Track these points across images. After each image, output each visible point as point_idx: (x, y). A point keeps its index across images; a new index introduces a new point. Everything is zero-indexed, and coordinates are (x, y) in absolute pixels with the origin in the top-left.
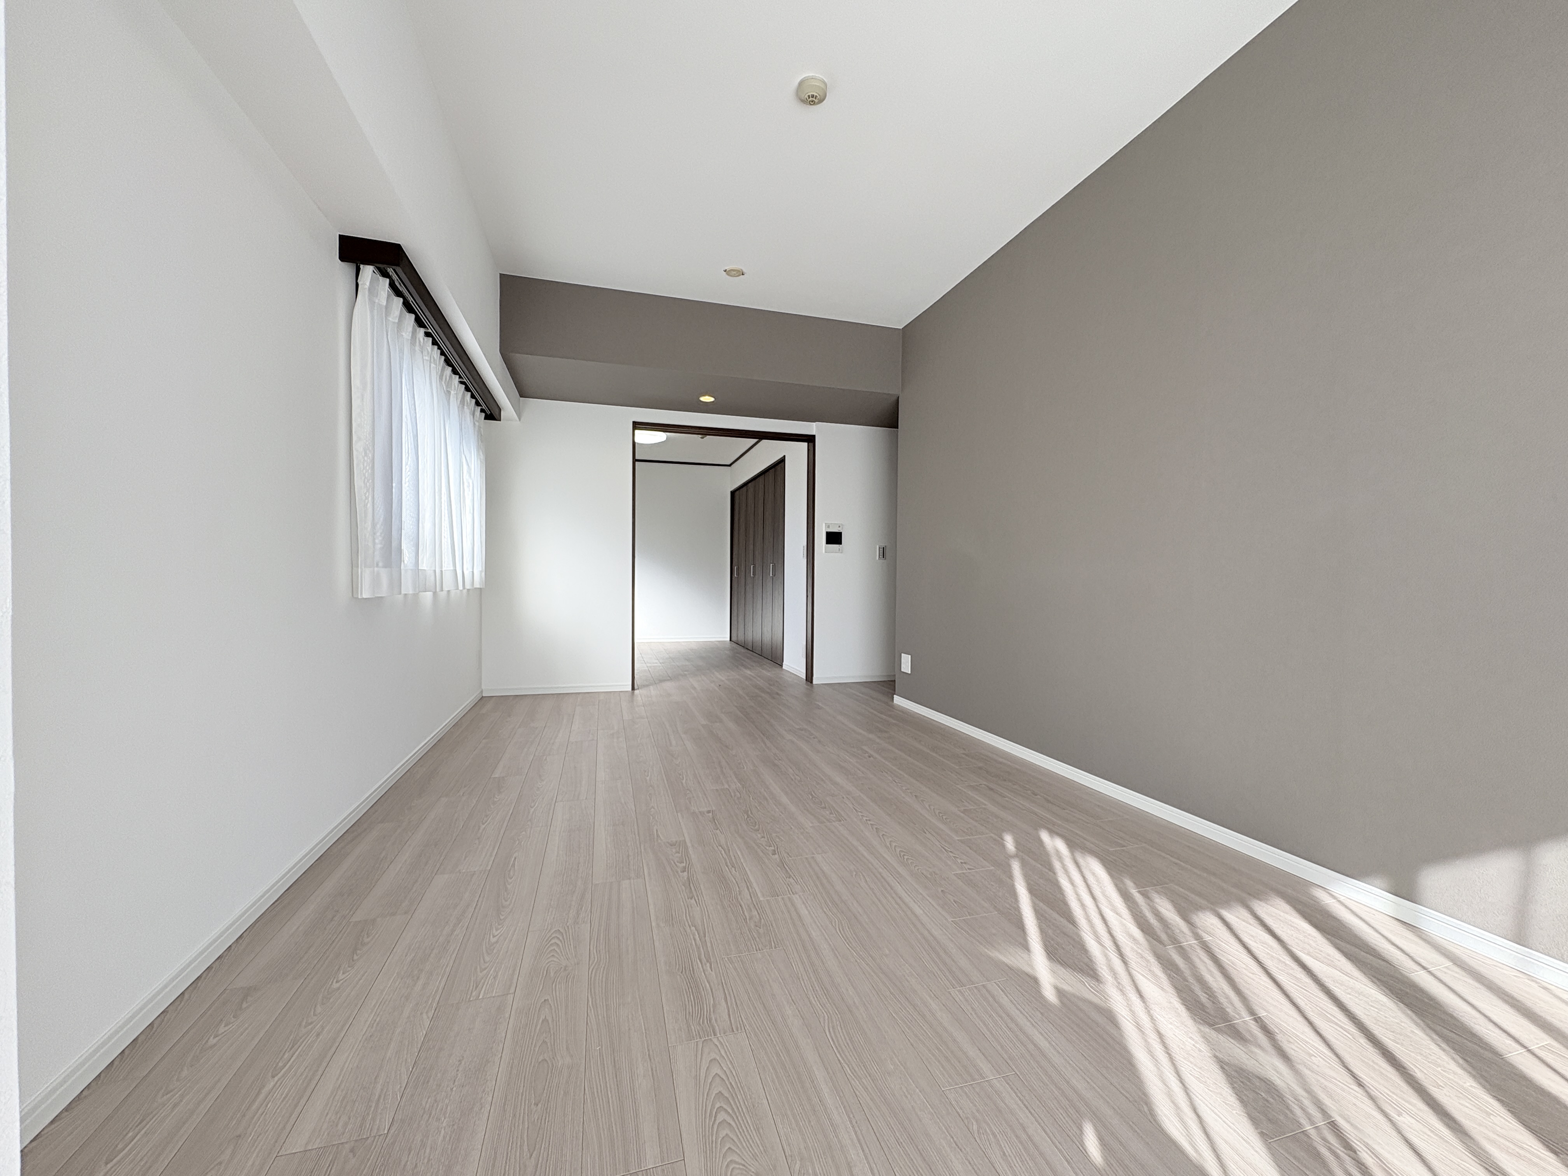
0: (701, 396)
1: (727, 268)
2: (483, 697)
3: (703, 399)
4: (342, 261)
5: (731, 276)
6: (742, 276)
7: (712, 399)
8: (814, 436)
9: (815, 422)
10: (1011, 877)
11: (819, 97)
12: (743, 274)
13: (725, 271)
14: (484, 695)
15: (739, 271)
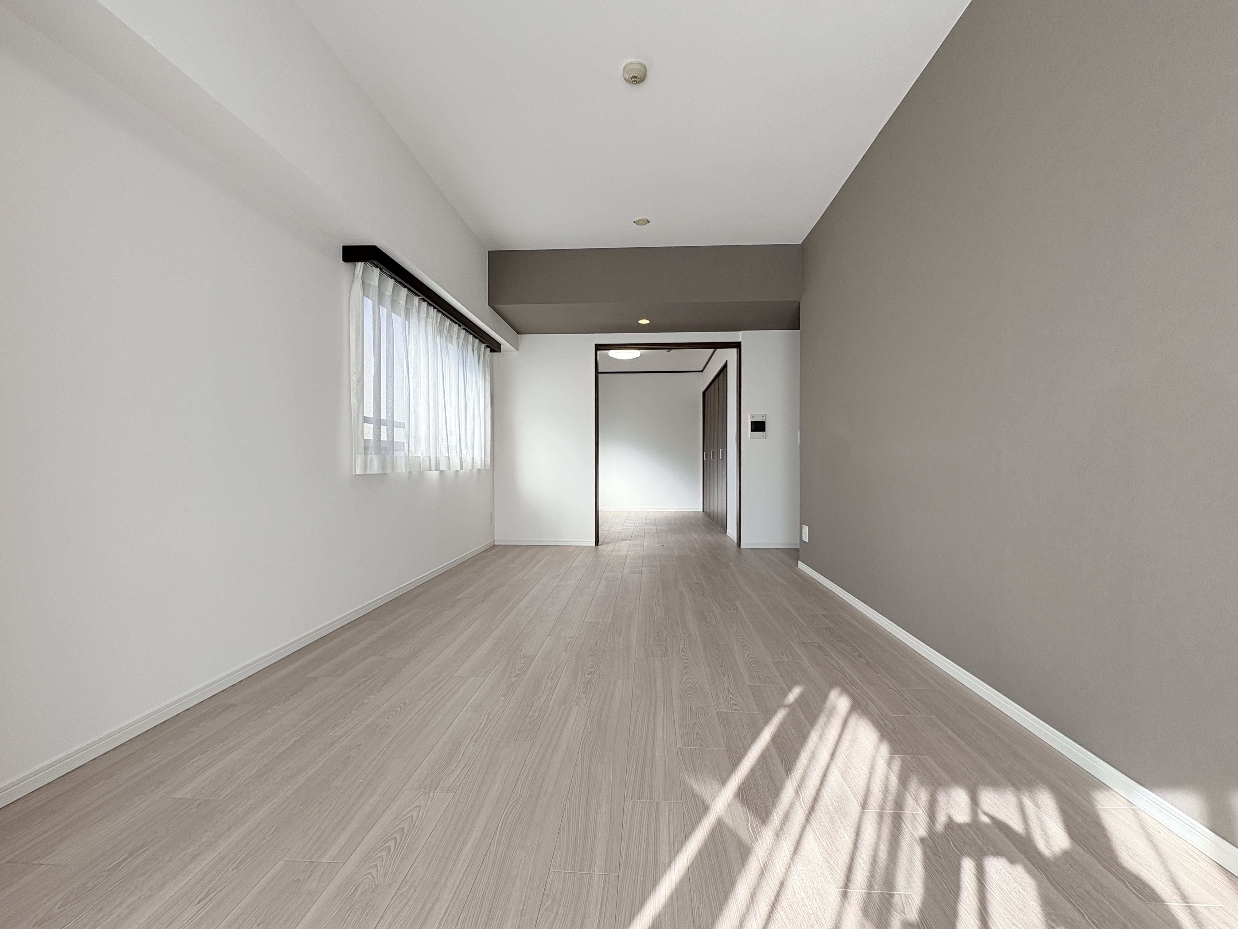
0: (639, 320)
1: (636, 219)
2: (495, 545)
3: (641, 322)
4: (345, 262)
5: (640, 225)
6: (648, 224)
7: (648, 322)
8: (740, 343)
9: (740, 331)
10: (766, 722)
11: (639, 76)
12: (648, 222)
13: (634, 222)
14: (496, 544)
15: (644, 220)
